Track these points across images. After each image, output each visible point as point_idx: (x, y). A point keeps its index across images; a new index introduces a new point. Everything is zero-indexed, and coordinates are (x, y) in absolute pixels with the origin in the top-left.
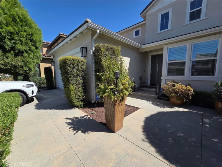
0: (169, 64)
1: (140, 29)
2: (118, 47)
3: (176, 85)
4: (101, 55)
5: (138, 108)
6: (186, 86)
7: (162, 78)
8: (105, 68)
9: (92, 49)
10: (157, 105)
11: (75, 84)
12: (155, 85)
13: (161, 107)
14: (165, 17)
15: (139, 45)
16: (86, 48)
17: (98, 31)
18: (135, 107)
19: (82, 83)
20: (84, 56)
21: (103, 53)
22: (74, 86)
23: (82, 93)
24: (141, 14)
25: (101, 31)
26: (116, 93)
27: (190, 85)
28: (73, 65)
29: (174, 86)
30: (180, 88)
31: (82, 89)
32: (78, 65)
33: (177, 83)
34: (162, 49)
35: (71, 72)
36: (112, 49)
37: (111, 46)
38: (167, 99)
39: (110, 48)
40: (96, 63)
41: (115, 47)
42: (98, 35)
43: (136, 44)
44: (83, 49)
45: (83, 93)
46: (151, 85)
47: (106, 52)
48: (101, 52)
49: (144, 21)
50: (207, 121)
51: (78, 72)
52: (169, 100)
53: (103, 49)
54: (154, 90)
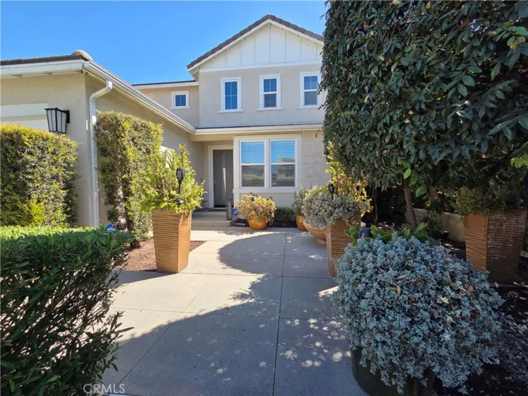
0: (244, 167)
1: (186, 93)
2: (156, 125)
3: (255, 198)
4: (122, 137)
5: (202, 242)
6: (268, 200)
7: (234, 191)
8: (132, 164)
9: (89, 119)
10: (231, 234)
11: (46, 198)
12: (224, 206)
13: (237, 235)
14: (231, 88)
15: (191, 128)
16: (67, 113)
17: (110, 85)
18: (196, 242)
19: (65, 198)
20: (59, 130)
21: (127, 132)
22: (42, 204)
23: (64, 222)
24: (189, 67)
25: (116, 84)
26: (182, 202)
27: (271, 198)
28: (42, 150)
29: (253, 199)
30: (261, 202)
31: (64, 213)
32: (54, 153)
33: (257, 196)
34: (231, 142)
35: (34, 167)
36: (144, 127)
37: (143, 121)
38: (244, 224)
39: (141, 126)
40: (103, 152)
41: (151, 124)
42: (108, 91)
43: (188, 126)
44: (59, 113)
45: (68, 222)
46: (215, 206)
47: (133, 131)
48: (123, 130)
49: (194, 81)
50: (289, 238)
51: (55, 170)
52: (247, 225)
53: (128, 126)
54: (225, 213)
